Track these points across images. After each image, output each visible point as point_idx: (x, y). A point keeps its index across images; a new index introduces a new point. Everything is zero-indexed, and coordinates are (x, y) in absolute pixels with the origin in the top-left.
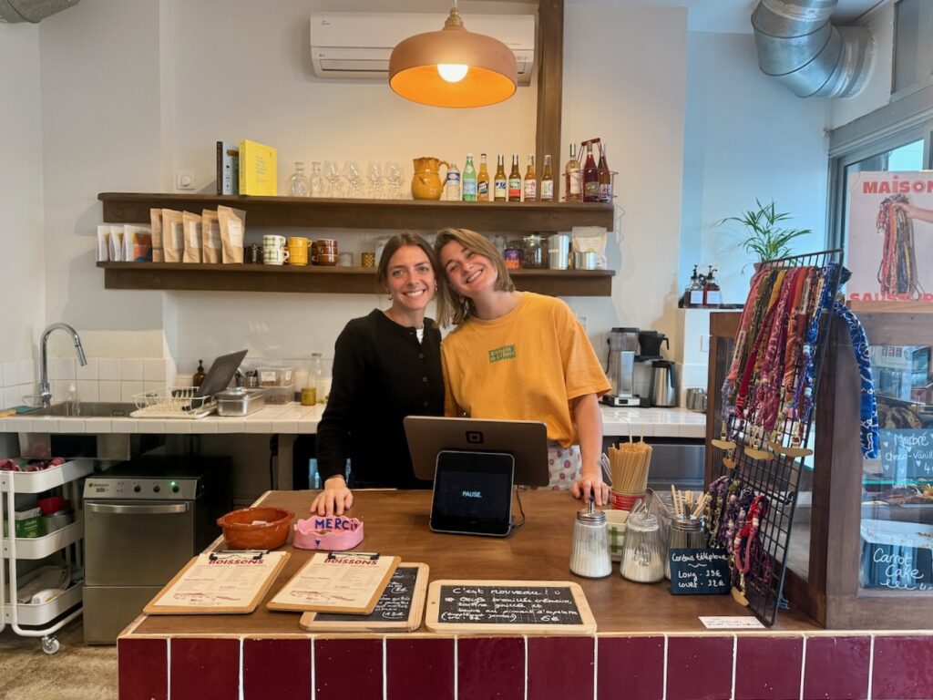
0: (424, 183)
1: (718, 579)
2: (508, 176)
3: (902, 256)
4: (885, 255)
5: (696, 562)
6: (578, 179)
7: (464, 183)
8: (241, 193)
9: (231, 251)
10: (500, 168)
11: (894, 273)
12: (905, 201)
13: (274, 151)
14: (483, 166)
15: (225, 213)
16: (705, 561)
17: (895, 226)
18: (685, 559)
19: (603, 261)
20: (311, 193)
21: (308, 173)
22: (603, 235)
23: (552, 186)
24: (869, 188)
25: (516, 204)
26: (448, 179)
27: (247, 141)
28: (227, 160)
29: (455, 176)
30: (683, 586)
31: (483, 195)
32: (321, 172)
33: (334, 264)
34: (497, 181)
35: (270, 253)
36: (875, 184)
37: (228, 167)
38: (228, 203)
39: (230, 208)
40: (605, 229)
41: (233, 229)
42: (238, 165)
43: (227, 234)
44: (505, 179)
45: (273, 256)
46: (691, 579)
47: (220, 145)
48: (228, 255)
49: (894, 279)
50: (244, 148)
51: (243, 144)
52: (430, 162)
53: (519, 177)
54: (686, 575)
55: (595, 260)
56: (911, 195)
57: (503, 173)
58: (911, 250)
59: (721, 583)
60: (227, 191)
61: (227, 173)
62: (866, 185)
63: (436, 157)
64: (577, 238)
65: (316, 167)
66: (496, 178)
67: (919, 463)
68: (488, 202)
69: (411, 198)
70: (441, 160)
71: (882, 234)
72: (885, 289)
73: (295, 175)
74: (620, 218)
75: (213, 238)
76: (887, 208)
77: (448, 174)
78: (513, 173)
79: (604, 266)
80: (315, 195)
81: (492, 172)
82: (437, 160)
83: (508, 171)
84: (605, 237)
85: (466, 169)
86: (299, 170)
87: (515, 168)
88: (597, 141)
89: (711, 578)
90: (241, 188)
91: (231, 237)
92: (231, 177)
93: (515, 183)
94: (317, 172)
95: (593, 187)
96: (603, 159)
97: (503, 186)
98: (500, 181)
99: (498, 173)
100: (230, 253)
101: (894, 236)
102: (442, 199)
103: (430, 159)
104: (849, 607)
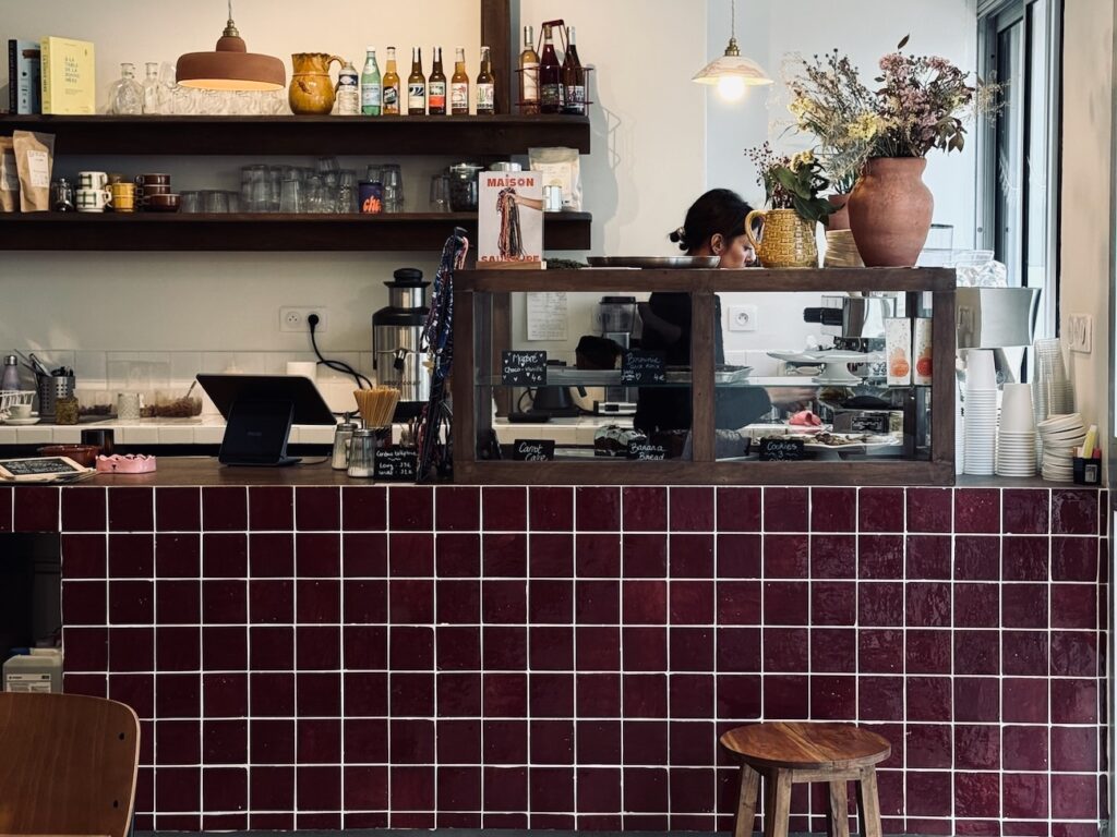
0: (304, 90)
1: (408, 469)
2: (427, 77)
3: (512, 230)
4: (502, 229)
5: (394, 457)
6: (534, 79)
7: (363, 89)
8: (44, 112)
9: (33, 194)
10: (417, 67)
11: (508, 242)
12: (513, 192)
13: (90, 46)
14: (391, 64)
15: (23, 140)
16: (400, 456)
17: (507, 210)
18: (387, 454)
19: (575, 198)
20: (144, 106)
21: (140, 78)
22: (574, 160)
23: (492, 90)
24: (491, 183)
25: (438, 119)
26: (340, 84)
27: (51, 38)
28: (23, 65)
29: (349, 80)
30: (382, 473)
31: (389, 106)
32: (157, 77)
33: (173, 209)
34: (412, 85)
35: (84, 195)
36: (494, 180)
37: (24, 74)
38: (26, 125)
39: (30, 133)
40: (577, 151)
41: (36, 163)
42: (39, 70)
43: (27, 170)
44: (424, 82)
45: (89, 199)
46: (389, 469)
47: (13, 45)
48: (27, 200)
49: (508, 246)
50: (47, 48)
51: (47, 42)
52: (315, 59)
53: (443, 78)
54: (384, 466)
55: (561, 195)
56: (517, 188)
57: (420, 74)
58: (518, 226)
59: (410, 472)
60: (23, 109)
61: (23, 83)
62: (489, 180)
63: (323, 52)
64: (535, 164)
65: (152, 69)
66: (411, 80)
67: (528, 374)
68: (398, 115)
69: (288, 112)
70: (332, 55)
71: (500, 215)
72: (503, 253)
73: (120, 82)
74: (614, 129)
75: (7, 175)
76: (502, 197)
77: (340, 77)
78: (434, 74)
79: (578, 207)
80: (151, 110)
81: (404, 71)
82: (325, 56)
83: (427, 71)
84: (578, 162)
85: (365, 69)
86: (126, 73)
87: (438, 66)
88: (560, 23)
89: (404, 468)
90: (44, 106)
91: (32, 174)
92: (29, 89)
93: (436, 88)
94: (152, 76)
95: (552, 92)
96: (572, 49)
97: (421, 92)
98: (415, 85)
99: (413, 74)
100: (29, 197)
101: (507, 217)
102: (333, 113)
103: (314, 55)
104: (469, 469)
